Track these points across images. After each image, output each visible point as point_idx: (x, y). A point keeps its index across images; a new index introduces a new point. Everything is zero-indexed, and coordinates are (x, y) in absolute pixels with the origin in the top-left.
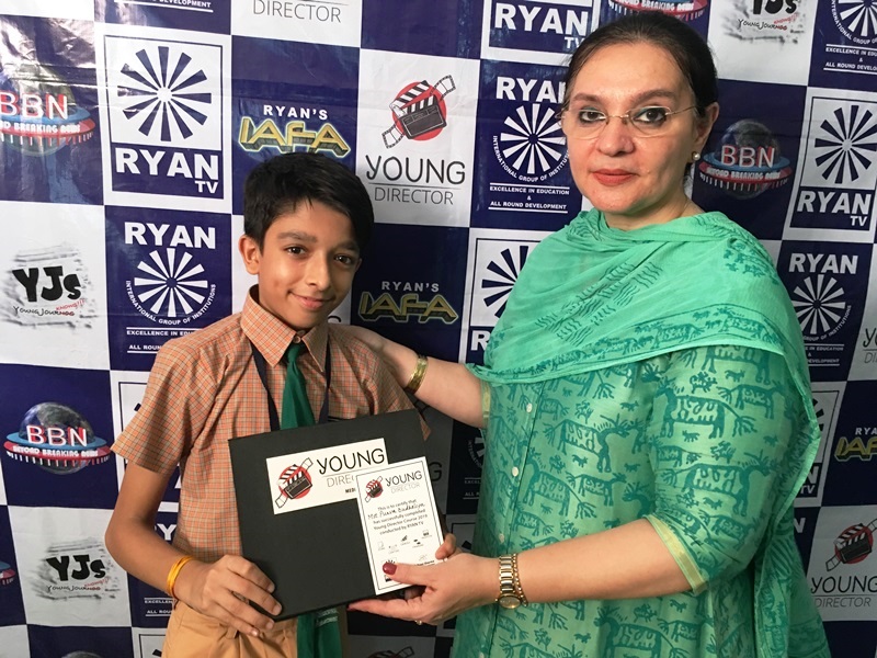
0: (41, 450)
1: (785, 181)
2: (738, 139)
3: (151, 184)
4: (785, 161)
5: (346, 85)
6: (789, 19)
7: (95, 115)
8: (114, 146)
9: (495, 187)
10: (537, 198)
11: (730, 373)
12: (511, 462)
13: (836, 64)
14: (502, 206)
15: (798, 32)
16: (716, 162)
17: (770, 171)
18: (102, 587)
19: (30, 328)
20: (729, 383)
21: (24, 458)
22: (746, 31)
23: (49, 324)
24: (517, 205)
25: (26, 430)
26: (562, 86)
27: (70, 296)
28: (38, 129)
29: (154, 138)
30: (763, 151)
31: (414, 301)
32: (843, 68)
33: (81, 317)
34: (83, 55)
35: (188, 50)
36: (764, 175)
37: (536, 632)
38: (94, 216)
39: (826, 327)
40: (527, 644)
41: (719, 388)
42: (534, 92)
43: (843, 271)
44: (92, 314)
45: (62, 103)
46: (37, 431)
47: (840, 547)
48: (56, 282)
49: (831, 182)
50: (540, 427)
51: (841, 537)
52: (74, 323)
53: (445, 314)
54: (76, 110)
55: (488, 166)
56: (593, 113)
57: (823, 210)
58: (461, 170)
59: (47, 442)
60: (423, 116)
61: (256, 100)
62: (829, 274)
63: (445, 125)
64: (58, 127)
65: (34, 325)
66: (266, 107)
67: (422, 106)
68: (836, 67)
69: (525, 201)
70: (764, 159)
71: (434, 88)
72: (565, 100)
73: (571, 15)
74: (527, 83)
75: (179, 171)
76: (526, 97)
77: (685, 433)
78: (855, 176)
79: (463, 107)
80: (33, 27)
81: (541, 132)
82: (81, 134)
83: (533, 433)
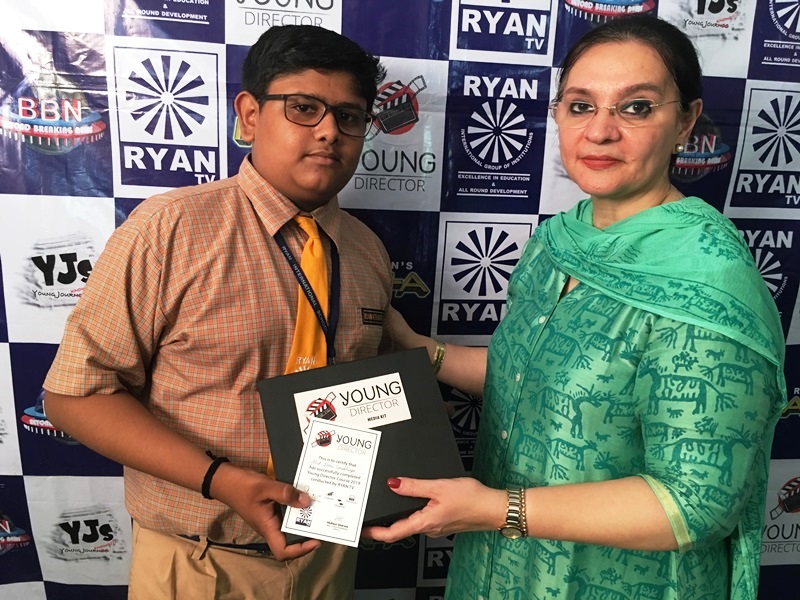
1: (726, 165)
3: (155, 178)
4: (726, 148)
6: (731, 18)
7: (105, 117)
8: (122, 144)
9: (463, 174)
10: (501, 184)
11: (710, 353)
12: (501, 426)
13: (773, 59)
14: (469, 192)
15: (738, 30)
17: (712, 156)
18: (111, 549)
19: (48, 310)
20: (710, 362)
21: (39, 431)
22: (691, 29)
23: (64, 305)
24: (483, 191)
25: (41, 404)
26: (524, 82)
27: (83, 280)
28: (55, 131)
29: (158, 136)
30: (705, 139)
32: (780, 61)
34: (95, 65)
35: (188, 58)
38: (107, 207)
41: (701, 367)
42: (498, 89)
43: (779, 245)
45: (77, 106)
47: (783, 498)
48: (71, 267)
49: (767, 165)
50: (526, 395)
51: (784, 489)
53: (418, 289)
54: (89, 113)
55: (457, 156)
57: (760, 190)
58: (432, 160)
60: (398, 113)
62: (766, 249)
63: (417, 120)
64: (73, 129)
65: (50, 306)
67: (396, 104)
68: (773, 61)
69: (490, 187)
70: (706, 146)
71: (408, 87)
73: (531, 18)
74: (491, 80)
75: (181, 165)
76: (491, 94)
77: (669, 410)
78: (789, 159)
79: (433, 103)
80: (50, 40)
81: (504, 125)
82: (94, 134)
83: (520, 400)
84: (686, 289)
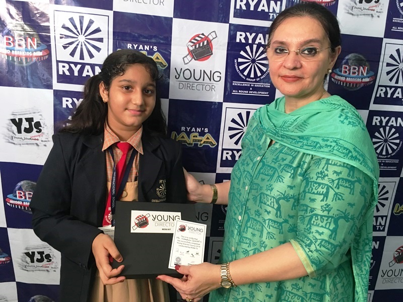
0: (23, 202)
1: (372, 82)
2: (350, 62)
3: (74, 80)
4: (372, 73)
5: (166, 35)
6: (376, 6)
7: (49, 47)
8: (58, 62)
9: (235, 83)
10: (255, 89)
11: (335, 172)
12: (238, 213)
13: (397, 28)
14: (238, 93)
15: (380, 12)
16: (339, 73)
17: (365, 78)
18: (50, 266)
19: (19, 146)
20: (334, 177)
21: (15, 206)
22: (355, 11)
23: (27, 144)
25: (16, 193)
26: (267, 36)
27: (37, 132)
28: (23, 54)
29: (76, 58)
30: (361, 68)
31: (197, 136)
32: (401, 29)
33: (42, 141)
34: (44, 19)
35: (93, 18)
36: (362, 79)
37: (249, 292)
38: (49, 94)
39: (390, 151)
40: (245, 298)
41: (329, 179)
42: (254, 39)
43: (398, 125)
44: (47, 140)
45: (34, 41)
46: (21, 193)
47: (396, 256)
48: (30, 125)
49: (393, 83)
50: (251, 197)
51: (396, 251)
52: (39, 144)
53: (211, 143)
54: (41, 45)
55: (232, 73)
56: (282, 49)
57: (389, 96)
58: (219, 75)
59: (26, 198)
60: (202, 50)
61: (124, 41)
62: (392, 127)
63: (212, 54)
64: (32, 52)
65: (20, 144)
66: (129, 44)
67: (201, 45)
68: (397, 29)
69: (249, 90)
70: (362, 72)
71: (207, 37)
72: (268, 43)
73: (272, 3)
74: (251, 35)
75: (88, 74)
76: (250, 42)
77: (310, 198)
79: (220, 46)
80: (21, 6)
81: (257, 58)
82: (43, 56)
83: (248, 200)
84: (331, 142)
